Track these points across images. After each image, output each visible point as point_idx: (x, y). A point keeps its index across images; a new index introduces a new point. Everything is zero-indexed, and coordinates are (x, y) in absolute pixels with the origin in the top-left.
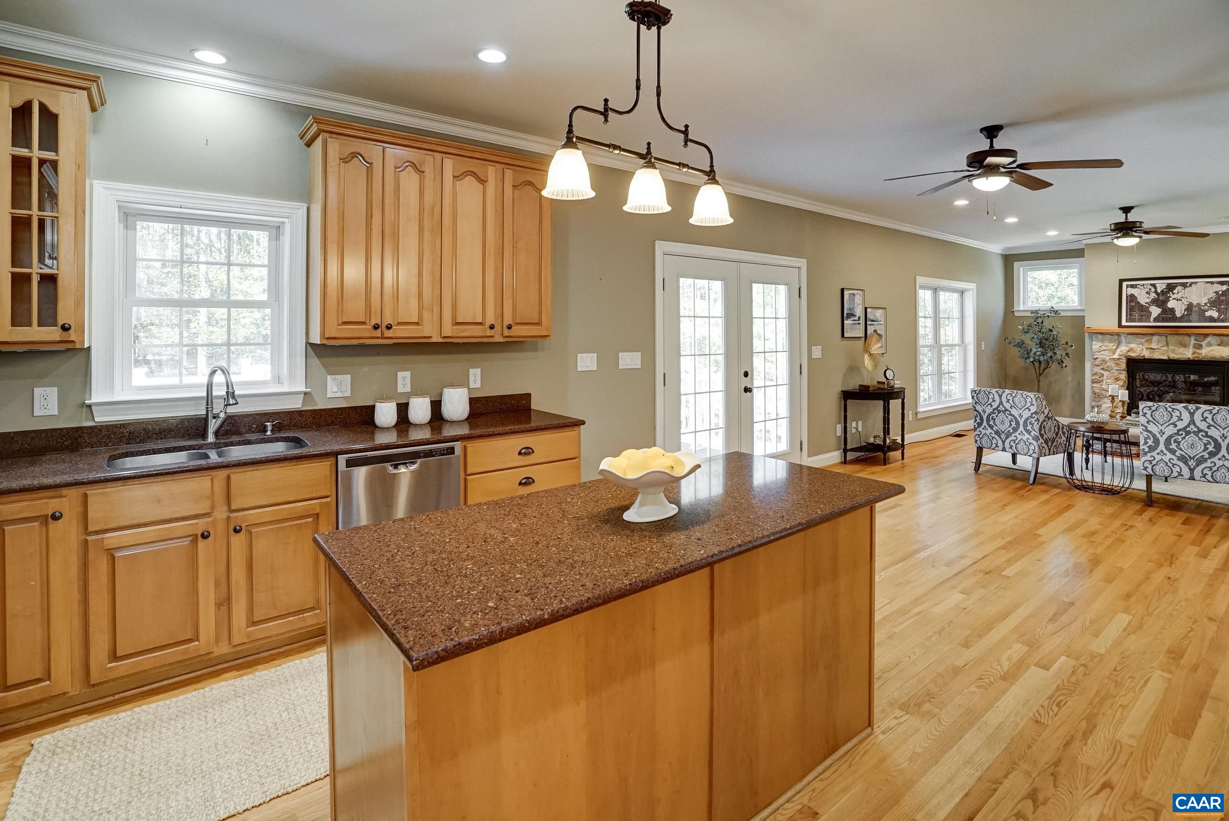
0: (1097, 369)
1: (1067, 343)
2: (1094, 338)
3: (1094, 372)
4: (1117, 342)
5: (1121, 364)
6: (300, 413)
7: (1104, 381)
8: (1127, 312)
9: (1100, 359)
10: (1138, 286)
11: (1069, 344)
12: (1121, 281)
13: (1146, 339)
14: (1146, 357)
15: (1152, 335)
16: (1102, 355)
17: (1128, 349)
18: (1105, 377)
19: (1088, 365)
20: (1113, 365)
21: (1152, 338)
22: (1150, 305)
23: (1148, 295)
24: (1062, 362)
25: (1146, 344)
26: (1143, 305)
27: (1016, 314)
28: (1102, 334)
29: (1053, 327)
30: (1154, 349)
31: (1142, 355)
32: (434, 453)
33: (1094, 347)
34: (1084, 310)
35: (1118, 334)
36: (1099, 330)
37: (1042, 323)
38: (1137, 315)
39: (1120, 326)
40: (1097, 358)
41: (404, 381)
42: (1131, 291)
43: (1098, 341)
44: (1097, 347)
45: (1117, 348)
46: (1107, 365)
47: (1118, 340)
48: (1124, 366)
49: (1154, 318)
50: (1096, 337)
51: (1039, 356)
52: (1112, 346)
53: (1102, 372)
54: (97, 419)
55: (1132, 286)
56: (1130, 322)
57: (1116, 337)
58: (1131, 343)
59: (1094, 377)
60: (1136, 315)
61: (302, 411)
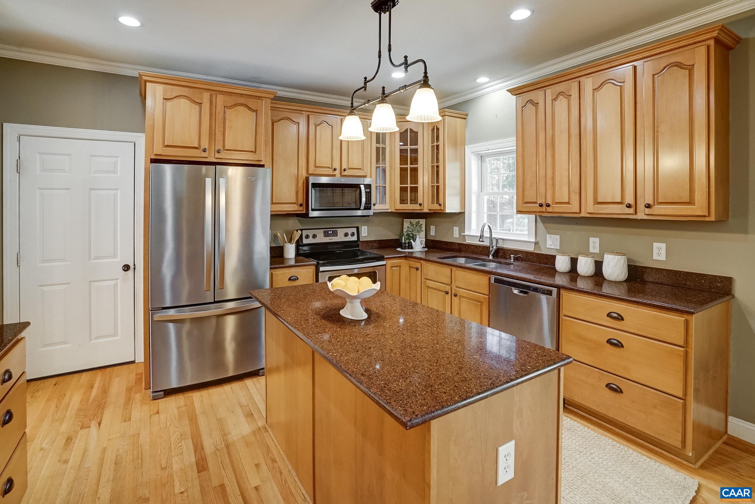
6: (531, 254)
32: (539, 291)
41: (594, 244)
54: (467, 241)
61: (534, 253)
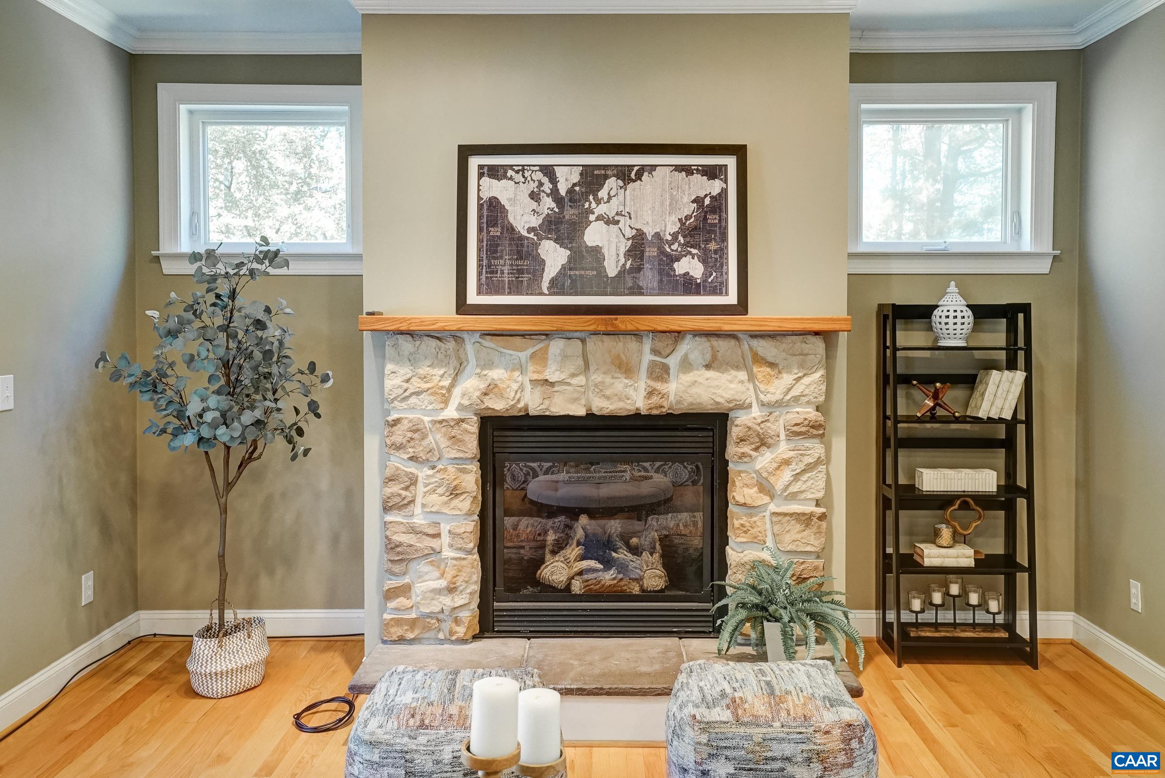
0: (399, 462)
1: (312, 367)
2: (389, 351)
3: (388, 472)
4: (454, 363)
5: (466, 438)
7: (419, 501)
8: (480, 259)
9: (405, 425)
10: (510, 173)
11: (319, 371)
12: (465, 152)
13: (530, 351)
14: (532, 412)
15: (547, 335)
16: (413, 408)
17: (483, 386)
18: (421, 489)
19: (372, 444)
20: (444, 443)
21: (546, 348)
22: (540, 239)
23: (534, 205)
24: (300, 432)
25: (531, 368)
26: (521, 238)
27: (168, 268)
28: (411, 334)
29: (268, 310)
30: (552, 384)
31: (521, 405)
33: (389, 384)
34: (358, 257)
35: (457, 336)
36: (404, 320)
37: (233, 295)
38: (506, 269)
39: (462, 307)
40: (397, 422)
42: (493, 188)
43: (399, 359)
44: (398, 381)
45: (452, 385)
46: (425, 443)
47: (458, 358)
48: (472, 445)
49: (553, 282)
50: (395, 346)
51: (214, 426)
52: (439, 376)
53: (412, 468)
55: (495, 172)
56: (489, 292)
57: (451, 345)
58: (489, 365)
59: (388, 491)
60: (505, 266)
